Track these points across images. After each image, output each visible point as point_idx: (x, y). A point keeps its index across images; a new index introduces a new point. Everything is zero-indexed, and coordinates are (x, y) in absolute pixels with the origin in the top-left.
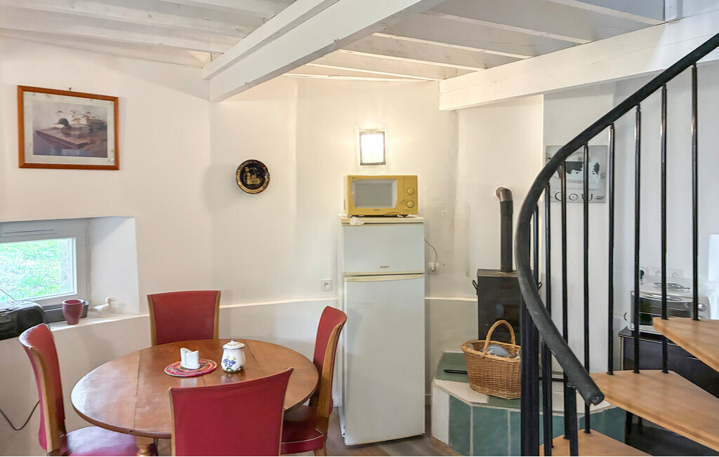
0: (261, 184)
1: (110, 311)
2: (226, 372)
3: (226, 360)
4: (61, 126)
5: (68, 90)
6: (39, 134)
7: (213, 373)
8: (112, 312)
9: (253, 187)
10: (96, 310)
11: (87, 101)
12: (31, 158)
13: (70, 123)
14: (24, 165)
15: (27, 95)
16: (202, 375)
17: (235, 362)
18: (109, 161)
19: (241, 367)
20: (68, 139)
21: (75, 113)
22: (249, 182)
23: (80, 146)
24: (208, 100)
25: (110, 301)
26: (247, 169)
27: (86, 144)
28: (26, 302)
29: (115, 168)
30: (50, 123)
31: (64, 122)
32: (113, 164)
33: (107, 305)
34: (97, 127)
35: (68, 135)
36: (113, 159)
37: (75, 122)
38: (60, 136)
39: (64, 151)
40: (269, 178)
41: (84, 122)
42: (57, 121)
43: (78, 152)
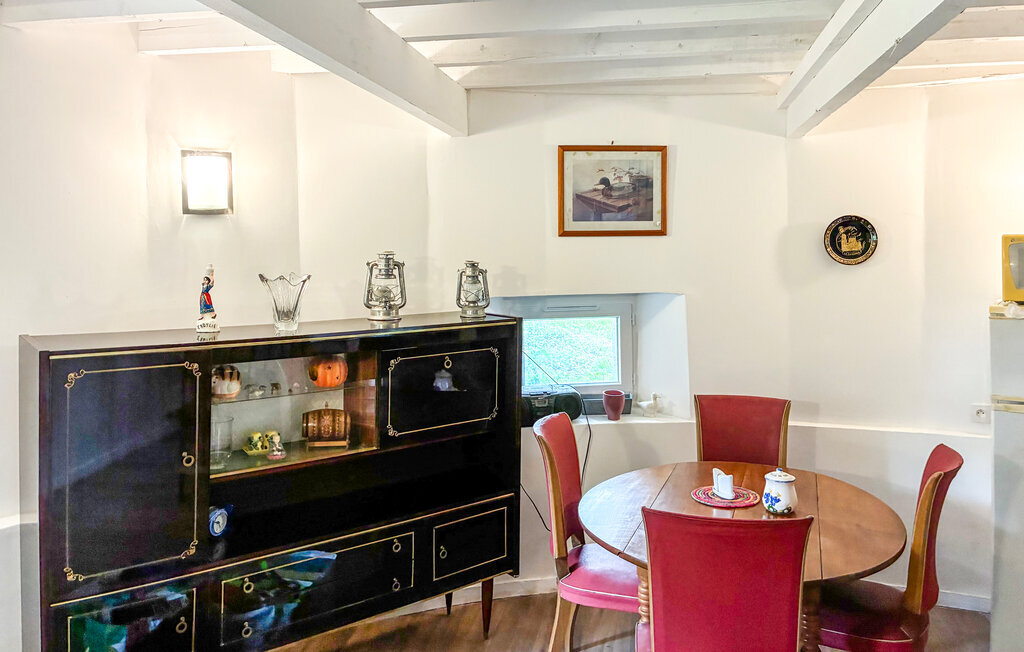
0: (864, 251)
3: (768, 495)
4: (602, 187)
5: (610, 144)
6: (579, 198)
8: (659, 412)
9: (851, 257)
10: (639, 406)
11: (630, 155)
12: (571, 226)
13: (612, 182)
14: (564, 234)
15: (568, 155)
16: (736, 508)
17: (779, 500)
18: (655, 224)
19: (789, 509)
20: (609, 202)
21: (619, 169)
22: (845, 248)
23: (621, 209)
24: (785, 136)
25: (655, 398)
26: (842, 230)
27: (629, 206)
29: (662, 233)
30: (589, 184)
31: (605, 181)
32: (659, 228)
33: (652, 402)
34: (643, 184)
35: (609, 196)
36: (659, 223)
37: (617, 181)
38: (600, 198)
39: (605, 215)
40: (876, 242)
41: (626, 179)
42: (598, 182)
43: (619, 216)
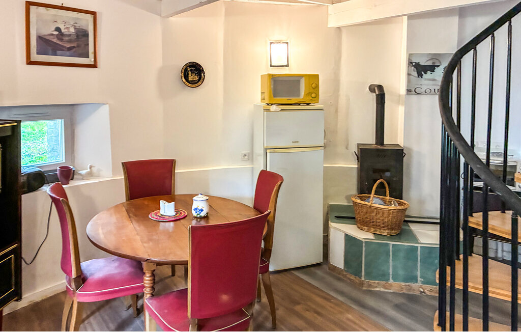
0: (199, 80)
1: (90, 175)
2: (195, 217)
3: (196, 209)
4: (56, 33)
5: (61, 5)
6: (40, 38)
7: (186, 218)
8: (92, 176)
9: (193, 82)
10: (80, 174)
11: (74, 14)
12: (35, 57)
13: (63, 31)
14: (30, 62)
15: (33, 8)
16: (180, 219)
17: (203, 210)
18: (90, 60)
19: (207, 214)
20: (61, 43)
21: (68, 23)
22: (190, 79)
23: (70, 49)
24: (160, 16)
25: (91, 167)
26: (189, 69)
27: (74, 47)
28: (31, 168)
29: (94, 66)
30: (48, 30)
31: (58, 29)
32: (93, 63)
33: (89, 170)
34: (82, 35)
35: (62, 40)
36: (93, 60)
37: (66, 30)
38: (55, 40)
39: (58, 52)
40: (204, 76)
41: (72, 30)
42: (54, 29)
43: (68, 53)
